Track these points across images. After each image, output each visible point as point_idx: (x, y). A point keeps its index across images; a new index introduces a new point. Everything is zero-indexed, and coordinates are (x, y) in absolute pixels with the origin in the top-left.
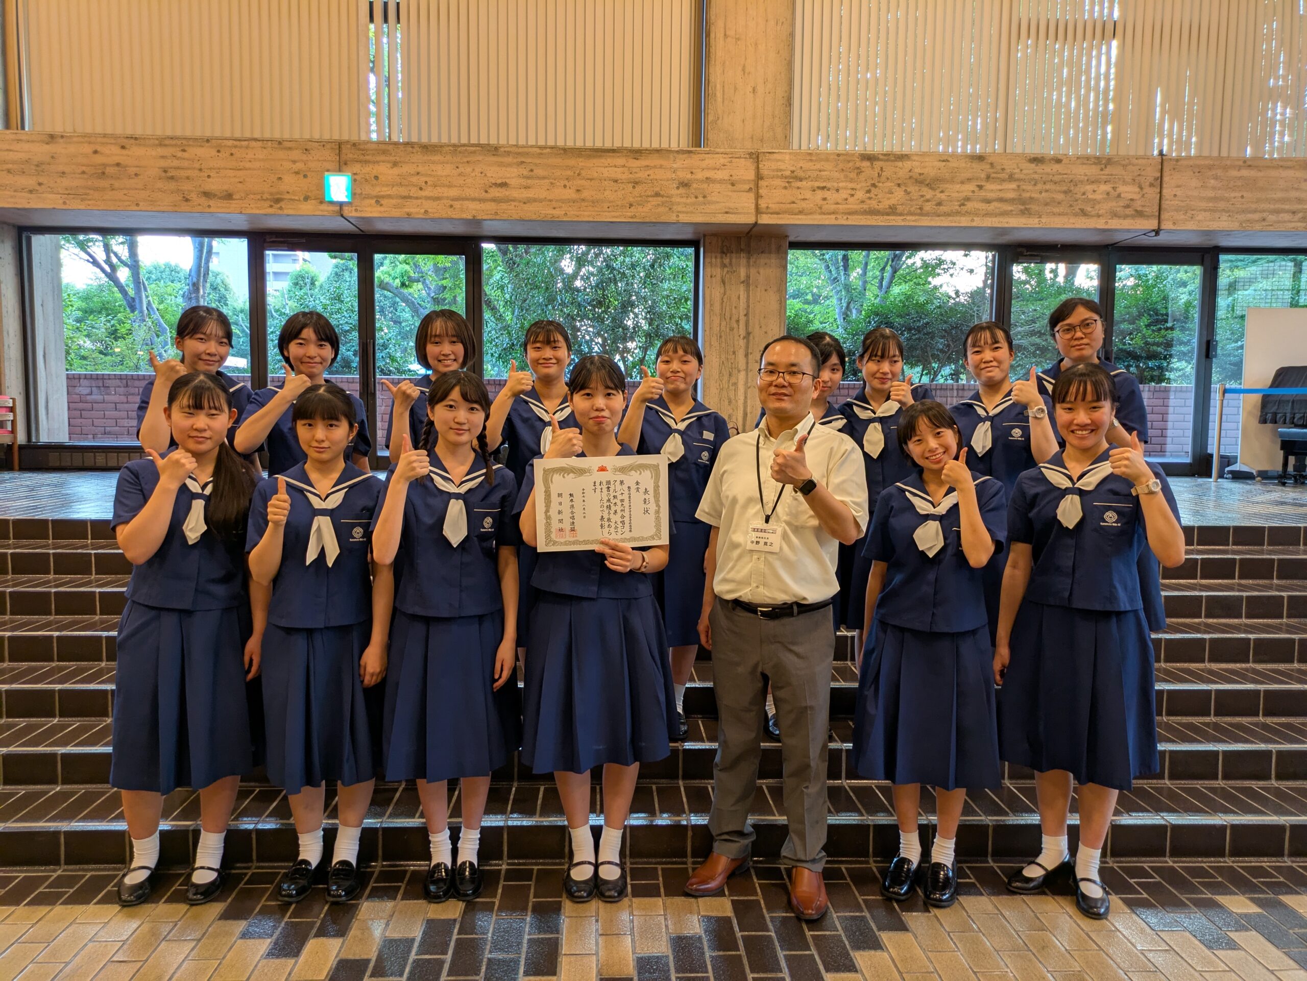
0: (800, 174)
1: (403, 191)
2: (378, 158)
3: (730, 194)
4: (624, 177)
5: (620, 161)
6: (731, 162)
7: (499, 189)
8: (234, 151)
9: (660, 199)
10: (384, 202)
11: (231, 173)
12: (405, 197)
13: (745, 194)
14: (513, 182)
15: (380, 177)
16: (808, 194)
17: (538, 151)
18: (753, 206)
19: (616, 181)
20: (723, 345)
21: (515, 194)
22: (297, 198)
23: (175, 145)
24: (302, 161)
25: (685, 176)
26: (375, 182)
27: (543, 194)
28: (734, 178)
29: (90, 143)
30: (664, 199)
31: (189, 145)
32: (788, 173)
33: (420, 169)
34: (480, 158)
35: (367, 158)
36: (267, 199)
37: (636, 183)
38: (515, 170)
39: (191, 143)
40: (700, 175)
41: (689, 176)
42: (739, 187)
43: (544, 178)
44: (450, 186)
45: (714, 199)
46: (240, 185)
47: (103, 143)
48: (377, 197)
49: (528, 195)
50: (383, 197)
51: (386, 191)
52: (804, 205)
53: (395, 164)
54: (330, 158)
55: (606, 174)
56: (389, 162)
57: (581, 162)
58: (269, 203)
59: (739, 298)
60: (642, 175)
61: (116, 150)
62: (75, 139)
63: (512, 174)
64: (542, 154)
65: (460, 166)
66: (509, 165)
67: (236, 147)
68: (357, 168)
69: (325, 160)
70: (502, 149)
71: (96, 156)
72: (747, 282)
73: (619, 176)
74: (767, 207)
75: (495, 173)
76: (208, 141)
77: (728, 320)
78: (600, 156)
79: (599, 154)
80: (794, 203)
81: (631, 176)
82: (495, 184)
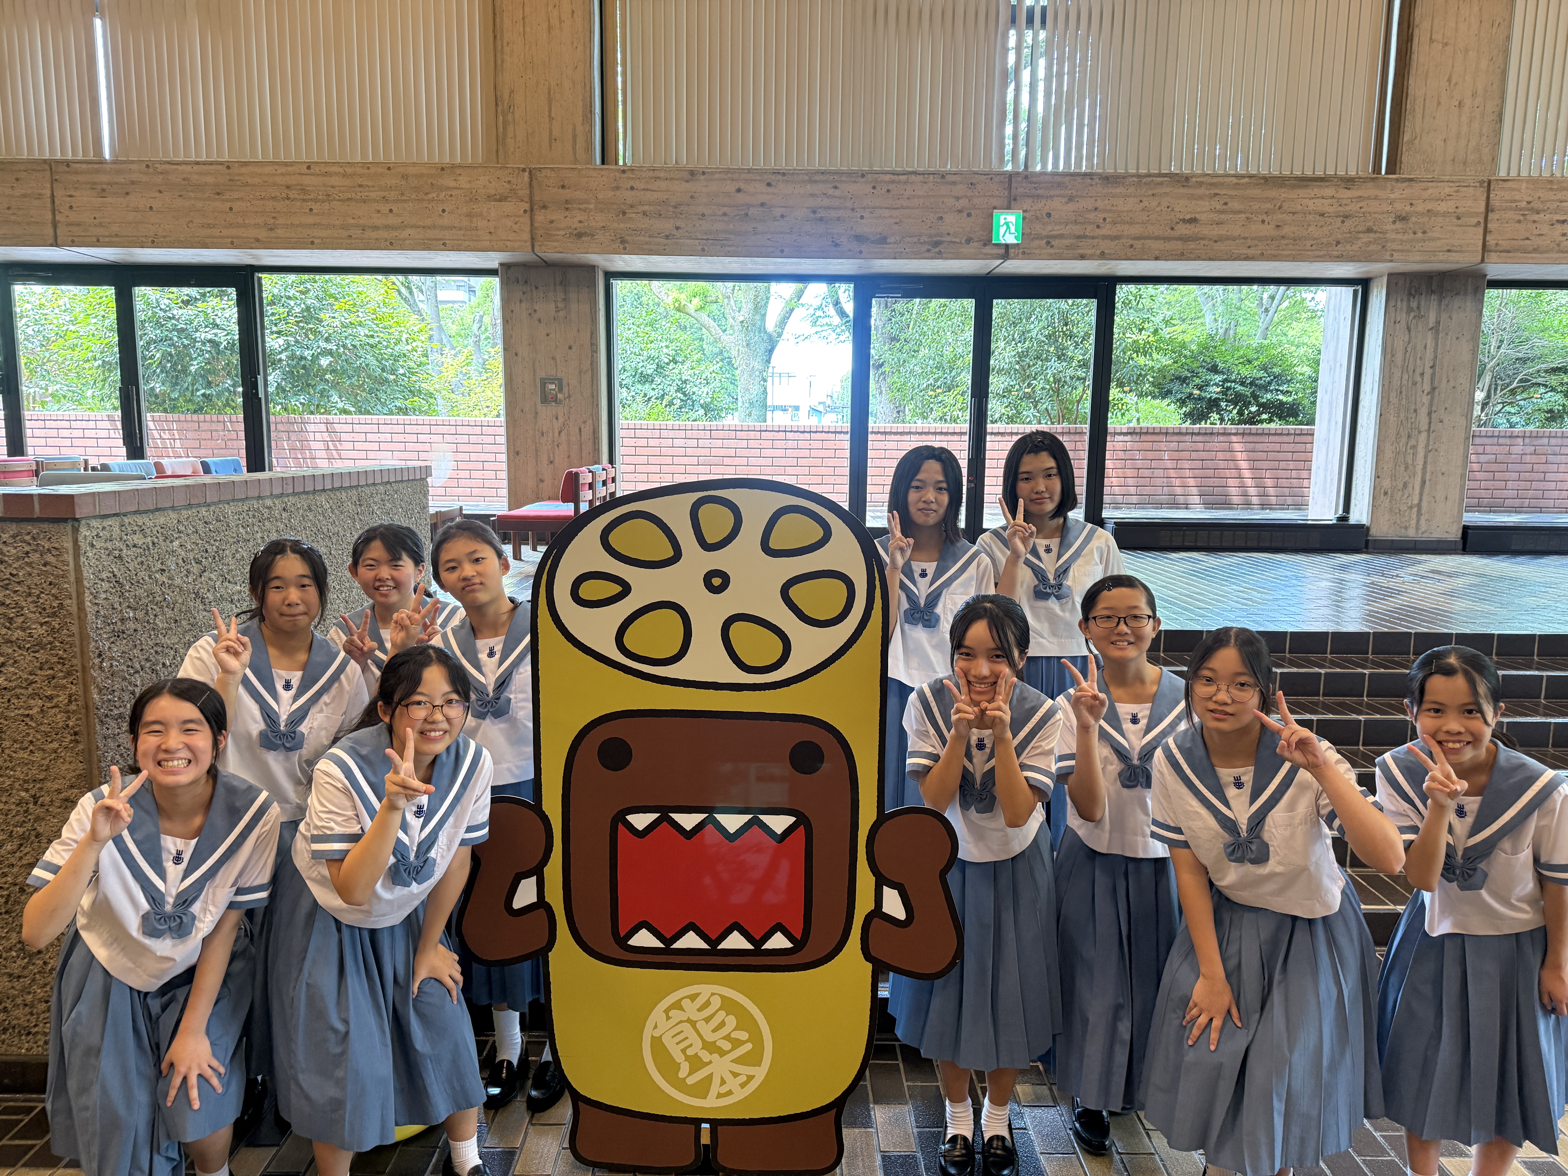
0: (1537, 205)
1: (1077, 230)
2: (1052, 193)
3: (1455, 228)
4: (1331, 210)
5: (1329, 192)
6: (1457, 191)
7: (1188, 226)
8: (891, 187)
9: (1372, 235)
10: (1055, 242)
11: (887, 213)
12: (1079, 237)
13: (1472, 229)
14: (1202, 217)
15: (1053, 213)
16: (1545, 229)
17: (1235, 180)
18: (1480, 243)
19: (1322, 215)
20: (1404, 402)
21: (1205, 231)
22: (958, 240)
23: (826, 182)
24: (966, 196)
25: (1402, 207)
26: (1046, 219)
27: (1237, 231)
28: (1459, 210)
29: (733, 180)
30: (1378, 235)
31: (842, 181)
32: (1524, 204)
33: (1099, 204)
34: (1168, 190)
35: (1040, 192)
36: (925, 242)
37: (1346, 217)
38: (1207, 203)
39: (844, 178)
40: (1420, 207)
41: (1408, 208)
42: (1463, 221)
43: (1240, 212)
44: (1131, 223)
45: (1436, 235)
46: (896, 227)
47: (746, 180)
48: (1047, 237)
49: (1220, 232)
50: (1055, 237)
51: (1058, 230)
52: (1539, 241)
53: (1071, 199)
54: (997, 193)
55: (1312, 207)
56: (1063, 196)
57: (1283, 193)
58: (927, 247)
59: (1425, 347)
60: (1353, 207)
61: (762, 187)
62: (717, 176)
63: (1203, 209)
64: (1238, 184)
65: (1144, 199)
66: (1201, 198)
67: (893, 182)
68: (1027, 203)
69: (992, 196)
70: (1194, 180)
71: (739, 195)
72: (1436, 329)
73: (1327, 209)
74: (1497, 244)
75: (1184, 207)
76: (863, 176)
77: (1411, 373)
78: (1306, 186)
79: (1305, 183)
80: (1527, 239)
81: (1340, 209)
82: (1184, 221)
